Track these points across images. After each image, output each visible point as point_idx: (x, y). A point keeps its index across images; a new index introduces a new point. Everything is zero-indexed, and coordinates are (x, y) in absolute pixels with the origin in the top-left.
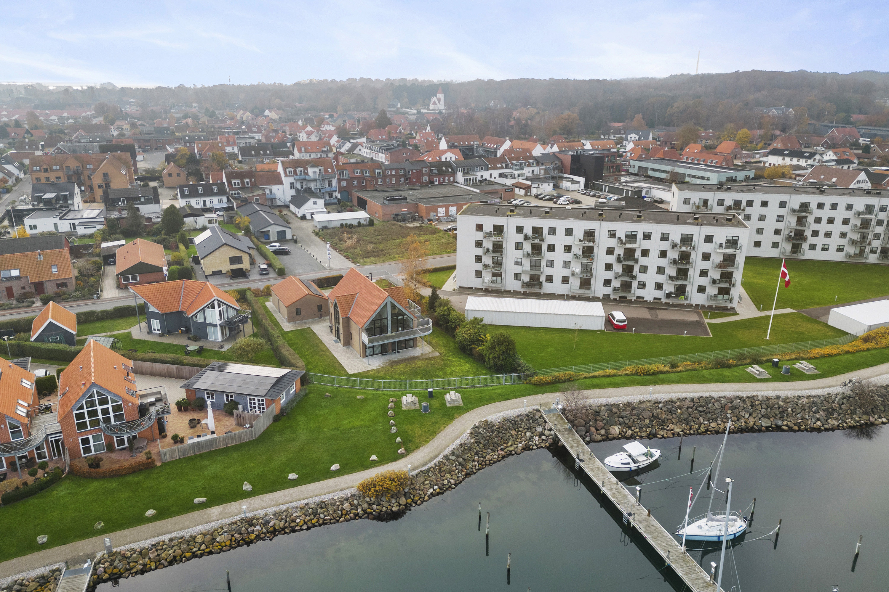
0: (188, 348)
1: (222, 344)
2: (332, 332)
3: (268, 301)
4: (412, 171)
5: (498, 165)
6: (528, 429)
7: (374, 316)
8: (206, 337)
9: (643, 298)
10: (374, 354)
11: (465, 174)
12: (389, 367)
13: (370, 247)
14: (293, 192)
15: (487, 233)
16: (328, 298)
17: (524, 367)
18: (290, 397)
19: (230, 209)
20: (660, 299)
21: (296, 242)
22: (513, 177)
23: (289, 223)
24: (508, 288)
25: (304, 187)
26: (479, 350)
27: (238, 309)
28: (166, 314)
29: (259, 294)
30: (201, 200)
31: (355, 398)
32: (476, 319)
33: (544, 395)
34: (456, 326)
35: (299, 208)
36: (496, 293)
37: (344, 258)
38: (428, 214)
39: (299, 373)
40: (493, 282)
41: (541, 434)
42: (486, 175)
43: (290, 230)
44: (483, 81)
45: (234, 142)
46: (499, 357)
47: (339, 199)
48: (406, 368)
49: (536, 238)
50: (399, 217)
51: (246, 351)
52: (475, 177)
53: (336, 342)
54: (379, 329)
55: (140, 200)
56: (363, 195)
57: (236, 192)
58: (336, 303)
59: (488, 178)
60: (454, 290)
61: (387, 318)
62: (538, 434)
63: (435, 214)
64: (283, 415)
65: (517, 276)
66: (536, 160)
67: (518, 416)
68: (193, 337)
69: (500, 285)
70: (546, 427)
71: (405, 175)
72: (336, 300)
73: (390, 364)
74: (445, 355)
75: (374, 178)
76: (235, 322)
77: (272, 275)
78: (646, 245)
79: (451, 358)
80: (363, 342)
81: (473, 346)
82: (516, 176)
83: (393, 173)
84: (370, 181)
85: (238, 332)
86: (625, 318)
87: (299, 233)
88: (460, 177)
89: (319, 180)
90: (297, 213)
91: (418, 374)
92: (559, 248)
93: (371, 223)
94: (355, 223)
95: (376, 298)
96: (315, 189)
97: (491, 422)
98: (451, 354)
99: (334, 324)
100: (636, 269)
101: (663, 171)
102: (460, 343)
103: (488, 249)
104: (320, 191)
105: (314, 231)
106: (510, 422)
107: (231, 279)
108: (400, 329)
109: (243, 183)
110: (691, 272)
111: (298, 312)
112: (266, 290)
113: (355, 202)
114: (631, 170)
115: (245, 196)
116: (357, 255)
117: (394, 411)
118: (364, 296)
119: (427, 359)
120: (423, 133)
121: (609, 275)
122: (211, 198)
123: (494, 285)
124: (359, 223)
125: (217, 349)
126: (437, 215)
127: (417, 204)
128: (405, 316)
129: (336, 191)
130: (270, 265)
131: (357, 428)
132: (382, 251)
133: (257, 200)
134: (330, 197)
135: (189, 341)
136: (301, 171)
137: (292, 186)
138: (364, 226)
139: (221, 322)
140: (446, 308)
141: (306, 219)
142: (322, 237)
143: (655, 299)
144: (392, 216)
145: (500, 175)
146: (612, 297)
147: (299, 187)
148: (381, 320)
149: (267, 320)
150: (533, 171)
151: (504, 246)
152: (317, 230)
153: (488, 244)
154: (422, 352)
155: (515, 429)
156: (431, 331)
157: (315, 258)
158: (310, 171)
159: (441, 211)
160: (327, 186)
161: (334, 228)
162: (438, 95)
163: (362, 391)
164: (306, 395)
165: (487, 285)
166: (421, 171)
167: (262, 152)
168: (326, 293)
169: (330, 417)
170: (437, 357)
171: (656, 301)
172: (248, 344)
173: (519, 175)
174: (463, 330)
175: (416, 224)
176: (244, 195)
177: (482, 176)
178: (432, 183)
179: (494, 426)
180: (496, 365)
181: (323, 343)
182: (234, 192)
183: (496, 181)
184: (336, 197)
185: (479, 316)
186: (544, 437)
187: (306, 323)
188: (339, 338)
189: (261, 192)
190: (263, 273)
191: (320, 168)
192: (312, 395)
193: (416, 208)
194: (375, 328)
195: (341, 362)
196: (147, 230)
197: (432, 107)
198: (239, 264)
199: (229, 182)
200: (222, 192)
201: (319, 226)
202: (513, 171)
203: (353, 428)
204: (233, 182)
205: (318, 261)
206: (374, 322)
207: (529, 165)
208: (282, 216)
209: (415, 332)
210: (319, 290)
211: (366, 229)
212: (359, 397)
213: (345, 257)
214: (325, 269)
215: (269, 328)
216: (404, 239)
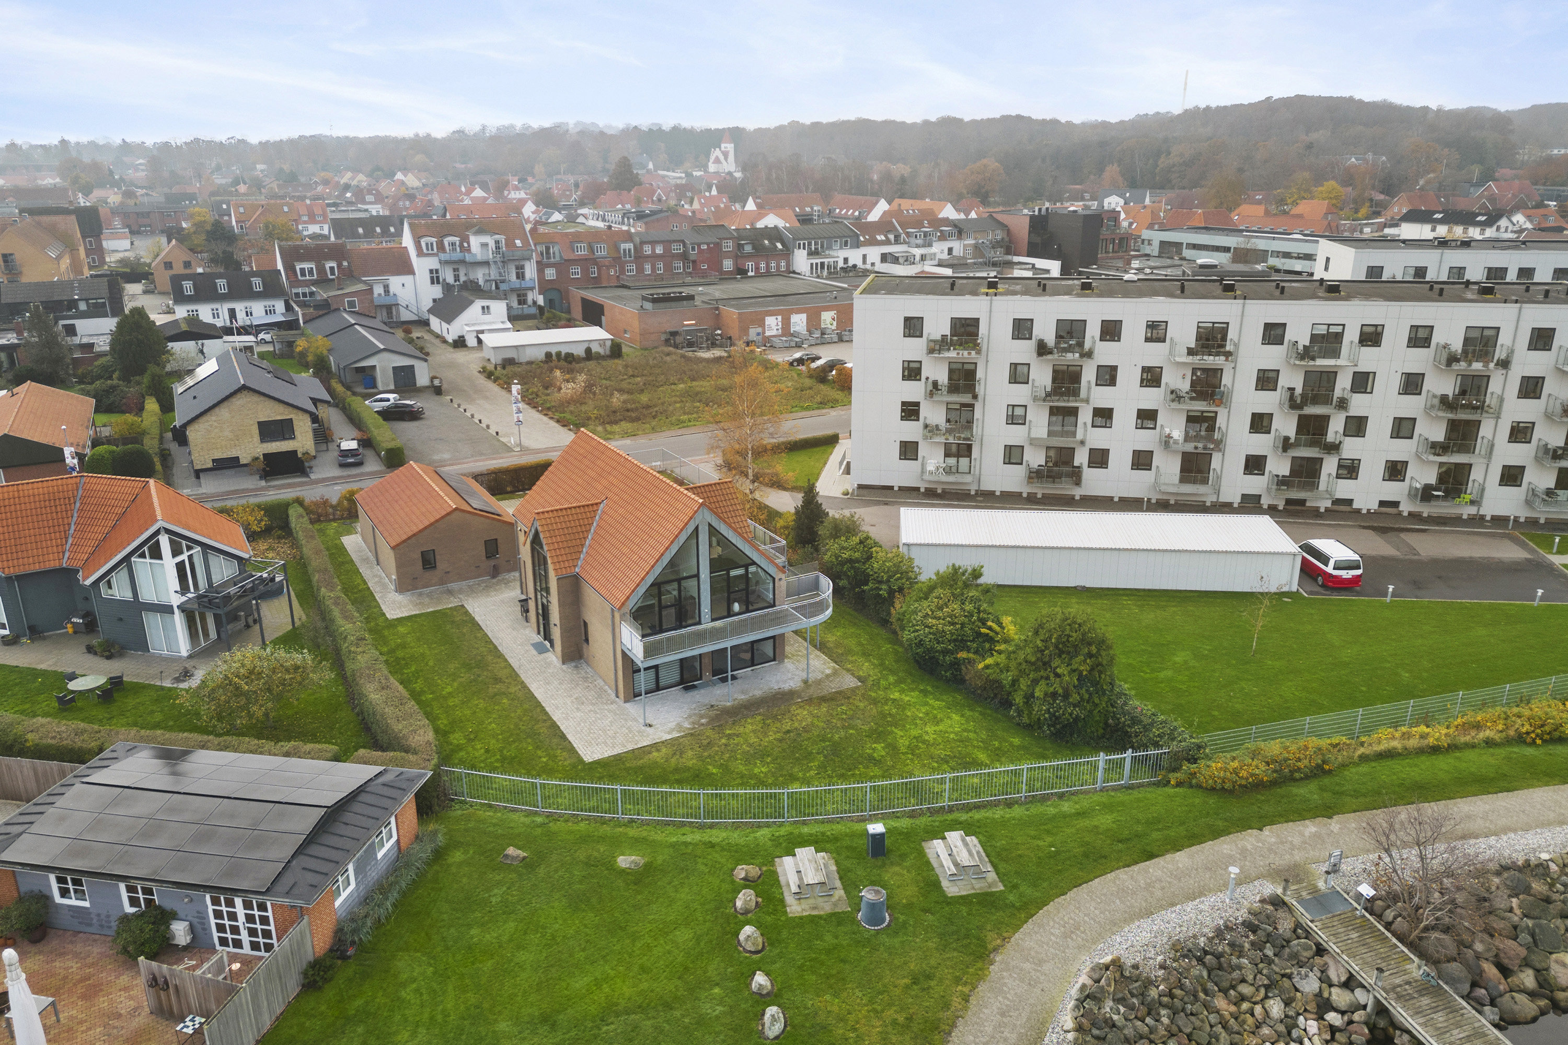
0: (73, 686)
1: (189, 665)
2: (527, 620)
3: (349, 533)
4: (699, 246)
5: (879, 238)
6: (1267, 988)
7: (658, 569)
8: (142, 644)
9: (1350, 502)
10: (658, 688)
11: (811, 254)
12: (709, 733)
13: (617, 400)
14: (437, 292)
15: (935, 341)
16: (512, 520)
17: (1152, 724)
18: (374, 874)
19: (291, 325)
20: (1395, 504)
21: (438, 391)
22: (909, 260)
23: (427, 354)
24: (986, 486)
25: (463, 278)
26: (987, 667)
27: (246, 556)
28: (19, 577)
29: (327, 515)
30: (224, 308)
31: (611, 866)
32: (955, 570)
33: (1267, 831)
34: (891, 592)
35: (449, 322)
36: (958, 500)
37: (556, 425)
38: (745, 330)
39: (411, 780)
40: (948, 471)
41: (1323, 1006)
42: (855, 256)
43: (425, 364)
44: (803, 125)
45: (324, 215)
46: (1066, 696)
47: (540, 307)
48: (765, 734)
49: (1070, 349)
50: (679, 339)
51: (246, 694)
52: (832, 260)
53: (540, 649)
54: (672, 611)
55: (77, 308)
56: (593, 295)
57: (307, 290)
58: (537, 534)
59: (860, 264)
60: (847, 494)
61: (697, 576)
62: (1312, 1007)
63: (760, 330)
64: (344, 957)
65: (1013, 455)
66: (955, 226)
67: (1219, 933)
68: (100, 645)
69: (968, 479)
70: (1333, 974)
71: (684, 257)
72: (537, 524)
73: (712, 720)
74: (876, 684)
75: (618, 260)
76: (228, 597)
77: (372, 465)
78: (1368, 359)
79: (896, 695)
80: (624, 654)
81: (963, 655)
82: (918, 258)
83: (659, 250)
84: (608, 267)
85: (248, 626)
86: (1357, 557)
87: (448, 375)
88: (802, 261)
89: (495, 262)
90: (445, 334)
91: (809, 756)
92: (1129, 377)
93: (616, 351)
94: (579, 351)
95: (662, 513)
96: (487, 281)
97: (1135, 967)
98: (891, 679)
99: (532, 595)
100: (1336, 426)
101: (1217, 249)
102: (920, 644)
103: (935, 384)
104: (497, 287)
105: (484, 368)
106: (1200, 960)
107: (261, 478)
108: (736, 607)
109: (321, 270)
110: (1486, 430)
111: (428, 561)
112: (345, 503)
113: (577, 311)
114: (1147, 250)
115: (325, 296)
116: (589, 418)
117: (759, 926)
118: (621, 511)
119: (823, 699)
120: (705, 197)
121: (1260, 444)
122: (248, 304)
123: (951, 479)
124: (588, 351)
125: (167, 684)
126: (764, 332)
127: (717, 309)
128: (752, 569)
129: (532, 289)
130: (366, 443)
131: (627, 1012)
132: (648, 407)
133: (352, 304)
134: (520, 303)
135: (91, 656)
136: (453, 244)
137: (435, 278)
138: (599, 357)
139: (184, 599)
140: (856, 540)
141: (466, 346)
142: (501, 382)
143: (1382, 503)
144: (663, 337)
145: (884, 258)
146: (1265, 502)
147: (450, 279)
148: (679, 581)
149: (332, 588)
150: (950, 250)
151: (980, 374)
152: (490, 367)
153: (936, 371)
154: (804, 675)
155: (1225, 991)
156: (829, 612)
157: (484, 425)
158: (475, 242)
159: (773, 324)
160: (513, 277)
161: (530, 363)
162: (723, 146)
163: (632, 832)
164: (439, 854)
165: (934, 478)
166: (718, 245)
167: (378, 230)
168: (509, 508)
169: (522, 956)
170: (853, 690)
171: (1384, 510)
172: (251, 672)
173: (923, 258)
174: (926, 606)
175: (718, 353)
176: (323, 294)
177: (846, 260)
178: (742, 272)
179: (1149, 983)
180: (1055, 719)
181: (499, 655)
182: (300, 290)
183: (876, 268)
184: (535, 303)
185: (967, 562)
186: (1333, 1018)
187: (450, 592)
188: (547, 636)
189: (361, 287)
190: (349, 461)
191: (497, 237)
192: (457, 856)
193: (717, 318)
194: (661, 607)
195: (556, 716)
196: (80, 371)
197: (712, 168)
198: (285, 439)
199: (290, 268)
200: (272, 289)
201: (496, 359)
202: (911, 250)
203: (610, 1011)
204: (298, 268)
205: (492, 431)
206: (658, 586)
207: (943, 237)
208: (411, 341)
209: (781, 618)
210: (492, 500)
211: (604, 363)
212: (624, 861)
213: (558, 421)
214: (509, 449)
215: (336, 612)
216: (694, 383)
